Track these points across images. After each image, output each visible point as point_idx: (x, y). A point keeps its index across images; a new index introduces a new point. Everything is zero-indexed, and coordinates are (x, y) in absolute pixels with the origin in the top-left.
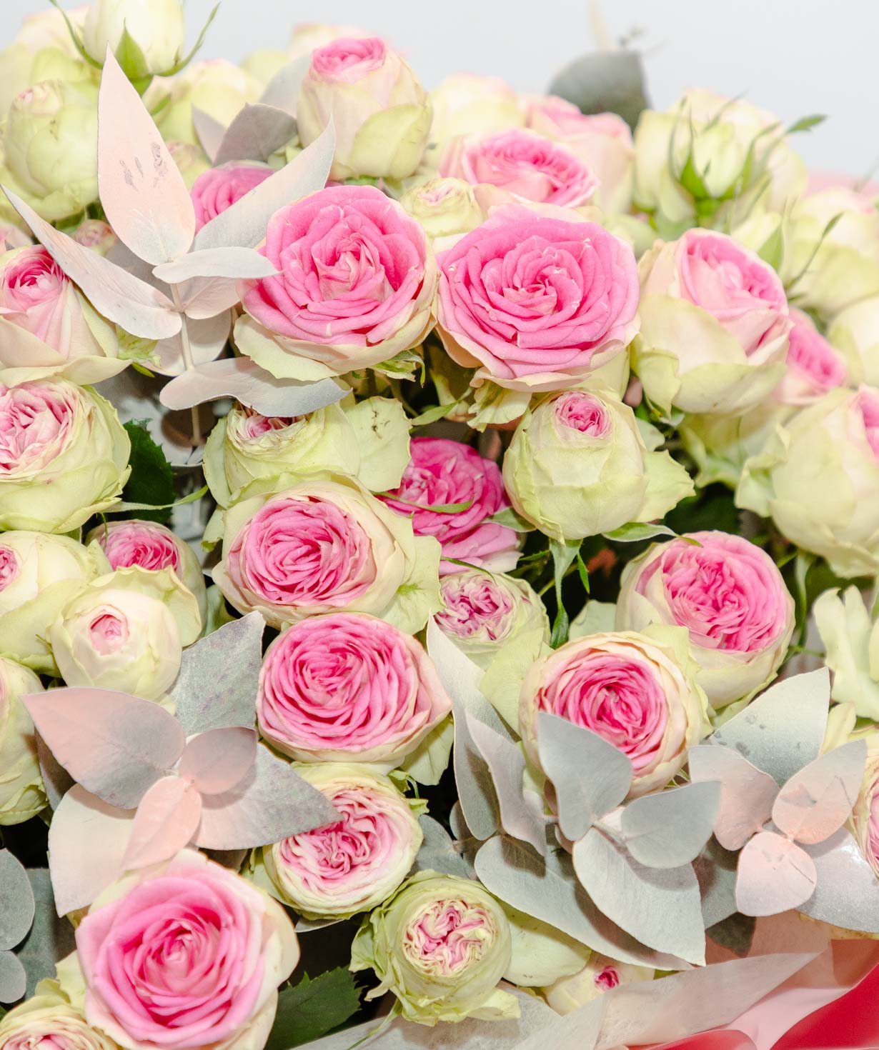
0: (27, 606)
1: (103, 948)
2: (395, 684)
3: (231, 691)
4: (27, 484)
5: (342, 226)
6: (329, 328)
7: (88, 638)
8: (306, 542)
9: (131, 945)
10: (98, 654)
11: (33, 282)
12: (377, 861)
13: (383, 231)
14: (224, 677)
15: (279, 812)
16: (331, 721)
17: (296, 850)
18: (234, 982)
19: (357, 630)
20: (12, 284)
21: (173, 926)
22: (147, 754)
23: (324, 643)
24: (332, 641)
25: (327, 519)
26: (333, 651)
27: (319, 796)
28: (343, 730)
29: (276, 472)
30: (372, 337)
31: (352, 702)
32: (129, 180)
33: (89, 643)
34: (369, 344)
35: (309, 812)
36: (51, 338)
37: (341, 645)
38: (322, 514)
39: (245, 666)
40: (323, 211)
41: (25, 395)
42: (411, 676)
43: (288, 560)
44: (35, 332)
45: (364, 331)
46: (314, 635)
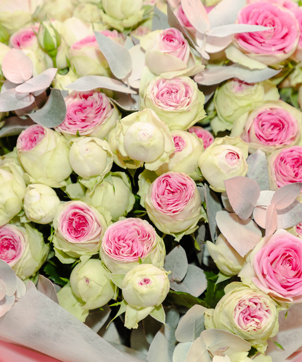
0: (190, 155)
4: (182, 112)
5: (262, 15)
10: (229, 166)
11: (171, 41)
13: (276, 16)
15: (295, 215)
17: (301, 227)
22: (250, 199)
23: (290, 157)
24: (293, 156)
25: (281, 115)
26: (293, 159)
29: (249, 102)
30: (286, 51)
33: (226, 163)
34: (286, 53)
36: (182, 58)
37: (296, 157)
38: (278, 113)
41: (173, 81)
43: (269, 130)
45: (282, 49)
46: (287, 154)
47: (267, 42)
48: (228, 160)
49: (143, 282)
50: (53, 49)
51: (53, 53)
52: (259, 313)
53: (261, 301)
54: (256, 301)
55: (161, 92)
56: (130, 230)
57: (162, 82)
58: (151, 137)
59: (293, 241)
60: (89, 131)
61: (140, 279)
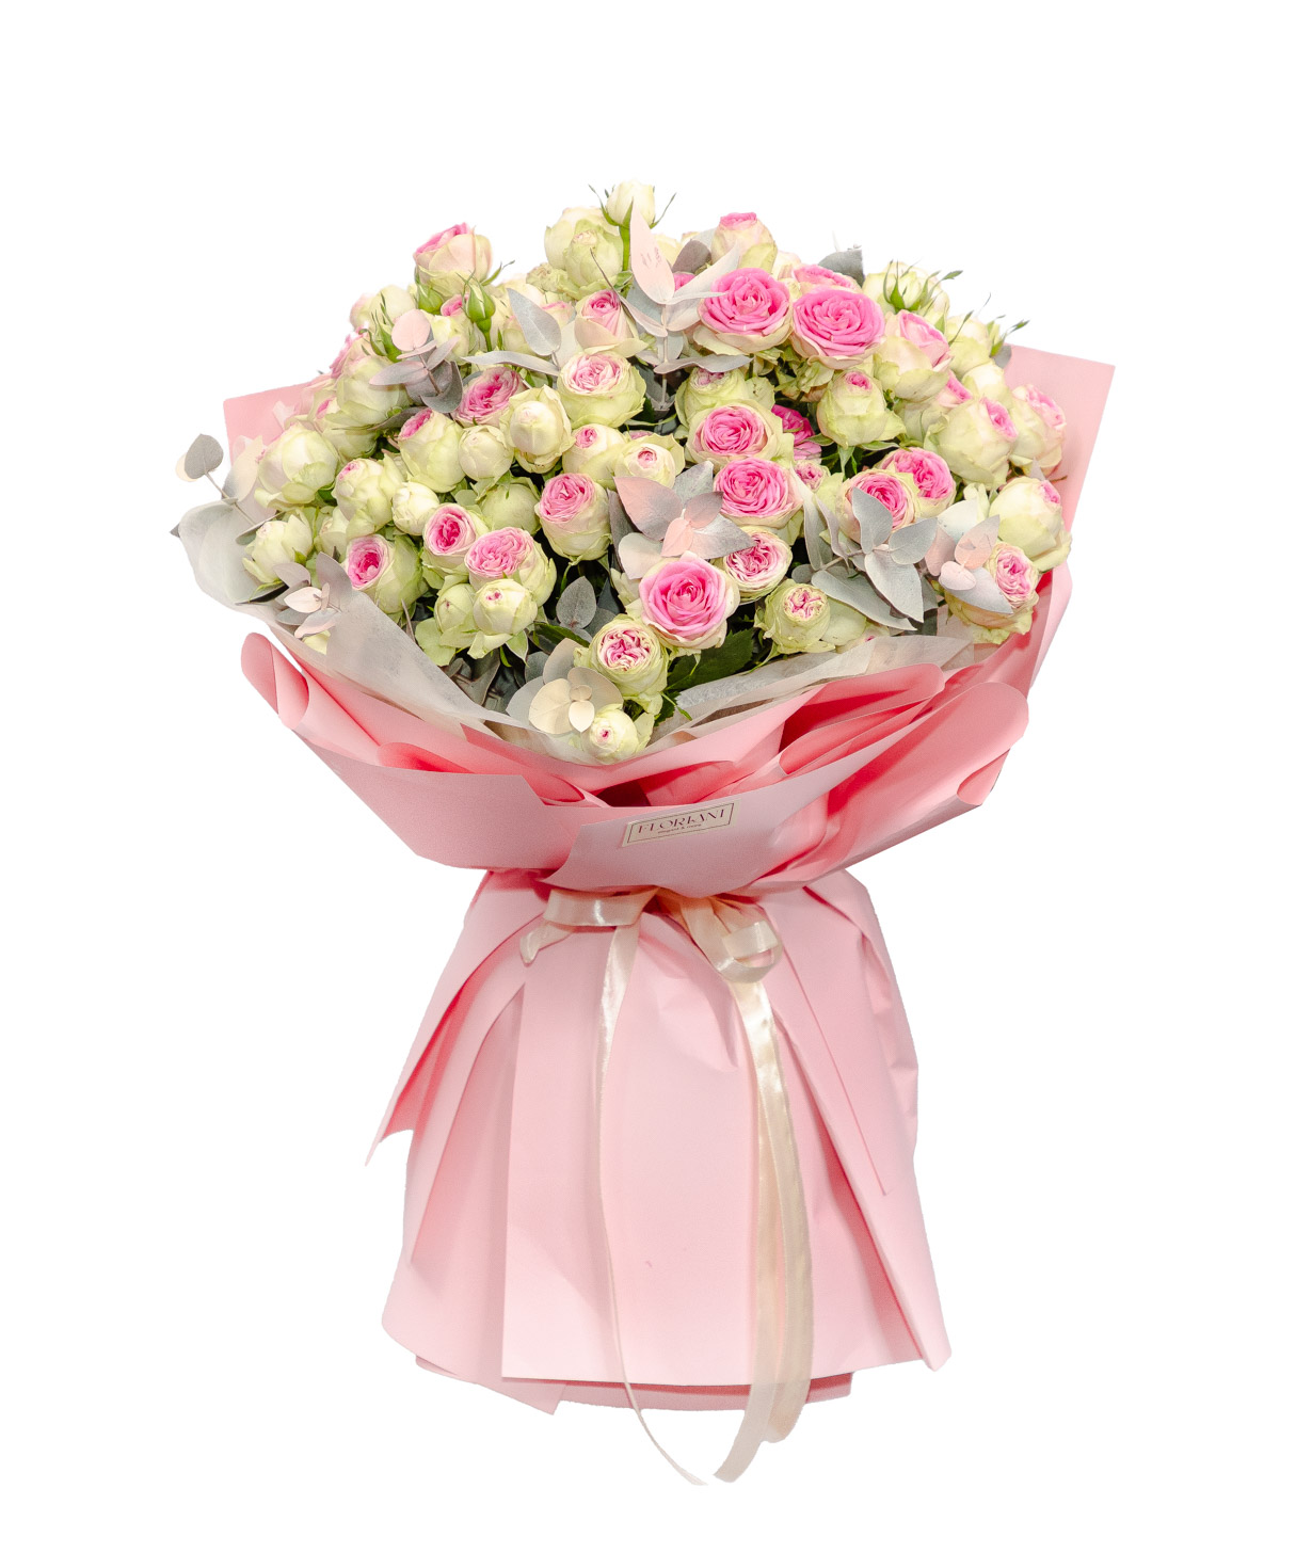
0: (602, 454)
1: (652, 592)
2: (778, 488)
4: (600, 398)
5: (748, 285)
6: (745, 328)
7: (636, 461)
8: (732, 428)
9: (665, 592)
10: (642, 468)
11: (603, 306)
12: (771, 568)
13: (767, 287)
14: (693, 490)
15: (727, 542)
16: (749, 504)
17: (735, 560)
18: (714, 604)
19: (760, 465)
20: (593, 306)
21: (685, 581)
23: (743, 471)
24: (748, 470)
25: (744, 417)
26: (749, 475)
27: (746, 535)
28: (751, 508)
29: (714, 401)
30: (765, 332)
31: (758, 498)
32: (645, 263)
33: (638, 464)
34: (764, 336)
35: (741, 541)
36: (613, 330)
37: (752, 471)
38: (741, 414)
39: (704, 485)
40: (737, 279)
41: (598, 359)
42: (786, 485)
43: (725, 435)
44: (606, 326)
45: (760, 330)
46: (739, 468)
47: (736, 318)
48: (641, 460)
49: (493, 597)
50: (483, 319)
51: (483, 324)
52: (635, 651)
53: (640, 636)
54: (632, 634)
55: (579, 372)
56: (504, 541)
57: (584, 358)
58: (535, 417)
59: (701, 566)
60: (488, 418)
61: (491, 594)
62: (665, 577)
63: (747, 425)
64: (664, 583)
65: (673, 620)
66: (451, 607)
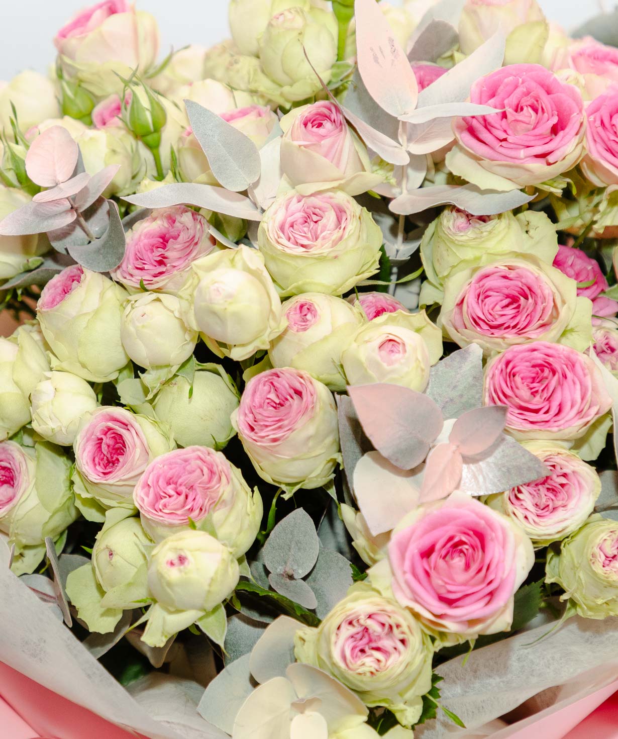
0: (325, 339)
1: (408, 555)
2: (578, 386)
3: (461, 396)
4: (321, 259)
5: (522, 89)
6: (522, 153)
7: (377, 356)
8: (507, 296)
9: (427, 554)
10: (385, 365)
11: (320, 125)
12: (571, 504)
13: (549, 93)
14: (455, 387)
15: (509, 470)
16: (537, 411)
17: (519, 496)
18: (500, 575)
19: (550, 352)
20: (305, 125)
21: (456, 539)
22: (419, 432)
23: (527, 361)
24: (533, 359)
25: (523, 280)
26: (534, 366)
27: (535, 459)
28: (546, 417)
29: (478, 254)
30: (551, 159)
31: (549, 399)
32: (376, 59)
33: (379, 359)
34: (549, 164)
35: (529, 469)
36: (335, 161)
37: (540, 362)
38: (519, 277)
39: (470, 379)
40: (506, 80)
41: (315, 201)
42: (588, 381)
43: (498, 308)
44: (326, 156)
45: (543, 156)
46: (521, 356)
47: (510, 139)
48: (383, 353)
49: (176, 561)
51: (150, 139)
52: (386, 643)
53: (392, 622)
54: (383, 619)
55: (290, 220)
56: (188, 468)
57: (295, 200)
58: (230, 296)
60: (161, 282)
61: (173, 556)
62: (426, 532)
63: (527, 292)
64: (426, 542)
65: (442, 599)
66: (115, 558)
